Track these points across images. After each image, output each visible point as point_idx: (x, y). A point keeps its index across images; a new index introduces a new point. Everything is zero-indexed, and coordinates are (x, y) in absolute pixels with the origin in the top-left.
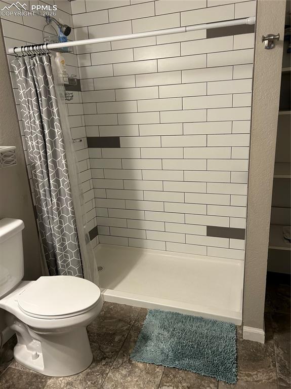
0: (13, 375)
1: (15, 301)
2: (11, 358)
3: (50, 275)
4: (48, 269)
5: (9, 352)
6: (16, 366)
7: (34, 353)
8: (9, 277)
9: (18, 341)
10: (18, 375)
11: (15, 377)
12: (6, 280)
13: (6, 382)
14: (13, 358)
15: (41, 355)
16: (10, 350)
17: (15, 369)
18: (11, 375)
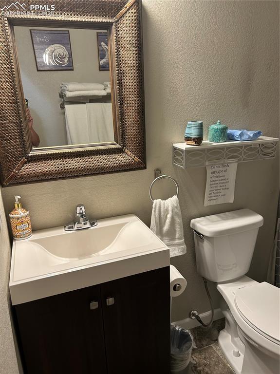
0: (212, 356)
1: (233, 293)
2: (215, 339)
3: (275, 285)
4: (275, 273)
5: (215, 332)
6: (216, 349)
7: (236, 350)
8: (235, 265)
9: (226, 327)
10: (216, 359)
11: (213, 360)
12: (231, 267)
13: (205, 358)
14: (217, 340)
15: (242, 356)
16: (216, 330)
17: (215, 352)
18: (211, 355)
